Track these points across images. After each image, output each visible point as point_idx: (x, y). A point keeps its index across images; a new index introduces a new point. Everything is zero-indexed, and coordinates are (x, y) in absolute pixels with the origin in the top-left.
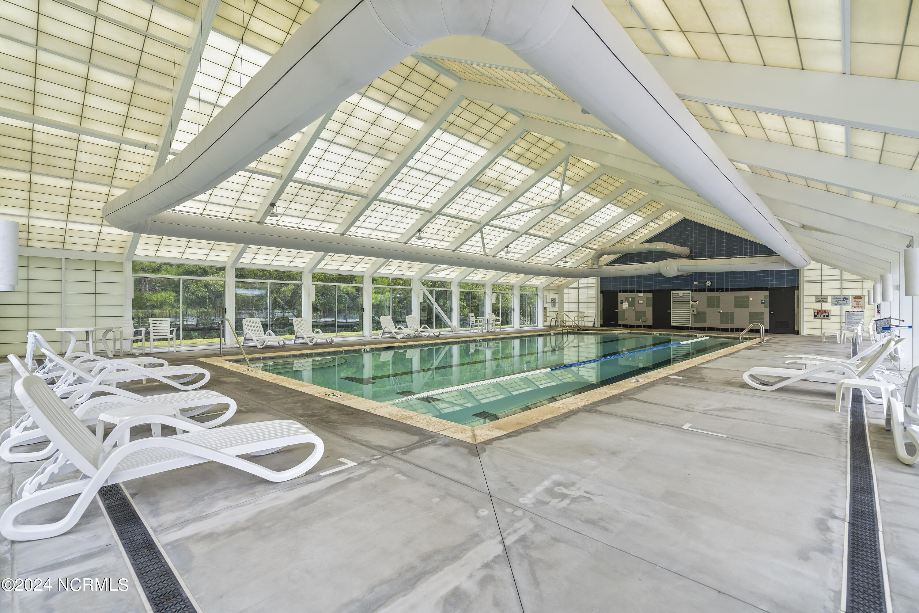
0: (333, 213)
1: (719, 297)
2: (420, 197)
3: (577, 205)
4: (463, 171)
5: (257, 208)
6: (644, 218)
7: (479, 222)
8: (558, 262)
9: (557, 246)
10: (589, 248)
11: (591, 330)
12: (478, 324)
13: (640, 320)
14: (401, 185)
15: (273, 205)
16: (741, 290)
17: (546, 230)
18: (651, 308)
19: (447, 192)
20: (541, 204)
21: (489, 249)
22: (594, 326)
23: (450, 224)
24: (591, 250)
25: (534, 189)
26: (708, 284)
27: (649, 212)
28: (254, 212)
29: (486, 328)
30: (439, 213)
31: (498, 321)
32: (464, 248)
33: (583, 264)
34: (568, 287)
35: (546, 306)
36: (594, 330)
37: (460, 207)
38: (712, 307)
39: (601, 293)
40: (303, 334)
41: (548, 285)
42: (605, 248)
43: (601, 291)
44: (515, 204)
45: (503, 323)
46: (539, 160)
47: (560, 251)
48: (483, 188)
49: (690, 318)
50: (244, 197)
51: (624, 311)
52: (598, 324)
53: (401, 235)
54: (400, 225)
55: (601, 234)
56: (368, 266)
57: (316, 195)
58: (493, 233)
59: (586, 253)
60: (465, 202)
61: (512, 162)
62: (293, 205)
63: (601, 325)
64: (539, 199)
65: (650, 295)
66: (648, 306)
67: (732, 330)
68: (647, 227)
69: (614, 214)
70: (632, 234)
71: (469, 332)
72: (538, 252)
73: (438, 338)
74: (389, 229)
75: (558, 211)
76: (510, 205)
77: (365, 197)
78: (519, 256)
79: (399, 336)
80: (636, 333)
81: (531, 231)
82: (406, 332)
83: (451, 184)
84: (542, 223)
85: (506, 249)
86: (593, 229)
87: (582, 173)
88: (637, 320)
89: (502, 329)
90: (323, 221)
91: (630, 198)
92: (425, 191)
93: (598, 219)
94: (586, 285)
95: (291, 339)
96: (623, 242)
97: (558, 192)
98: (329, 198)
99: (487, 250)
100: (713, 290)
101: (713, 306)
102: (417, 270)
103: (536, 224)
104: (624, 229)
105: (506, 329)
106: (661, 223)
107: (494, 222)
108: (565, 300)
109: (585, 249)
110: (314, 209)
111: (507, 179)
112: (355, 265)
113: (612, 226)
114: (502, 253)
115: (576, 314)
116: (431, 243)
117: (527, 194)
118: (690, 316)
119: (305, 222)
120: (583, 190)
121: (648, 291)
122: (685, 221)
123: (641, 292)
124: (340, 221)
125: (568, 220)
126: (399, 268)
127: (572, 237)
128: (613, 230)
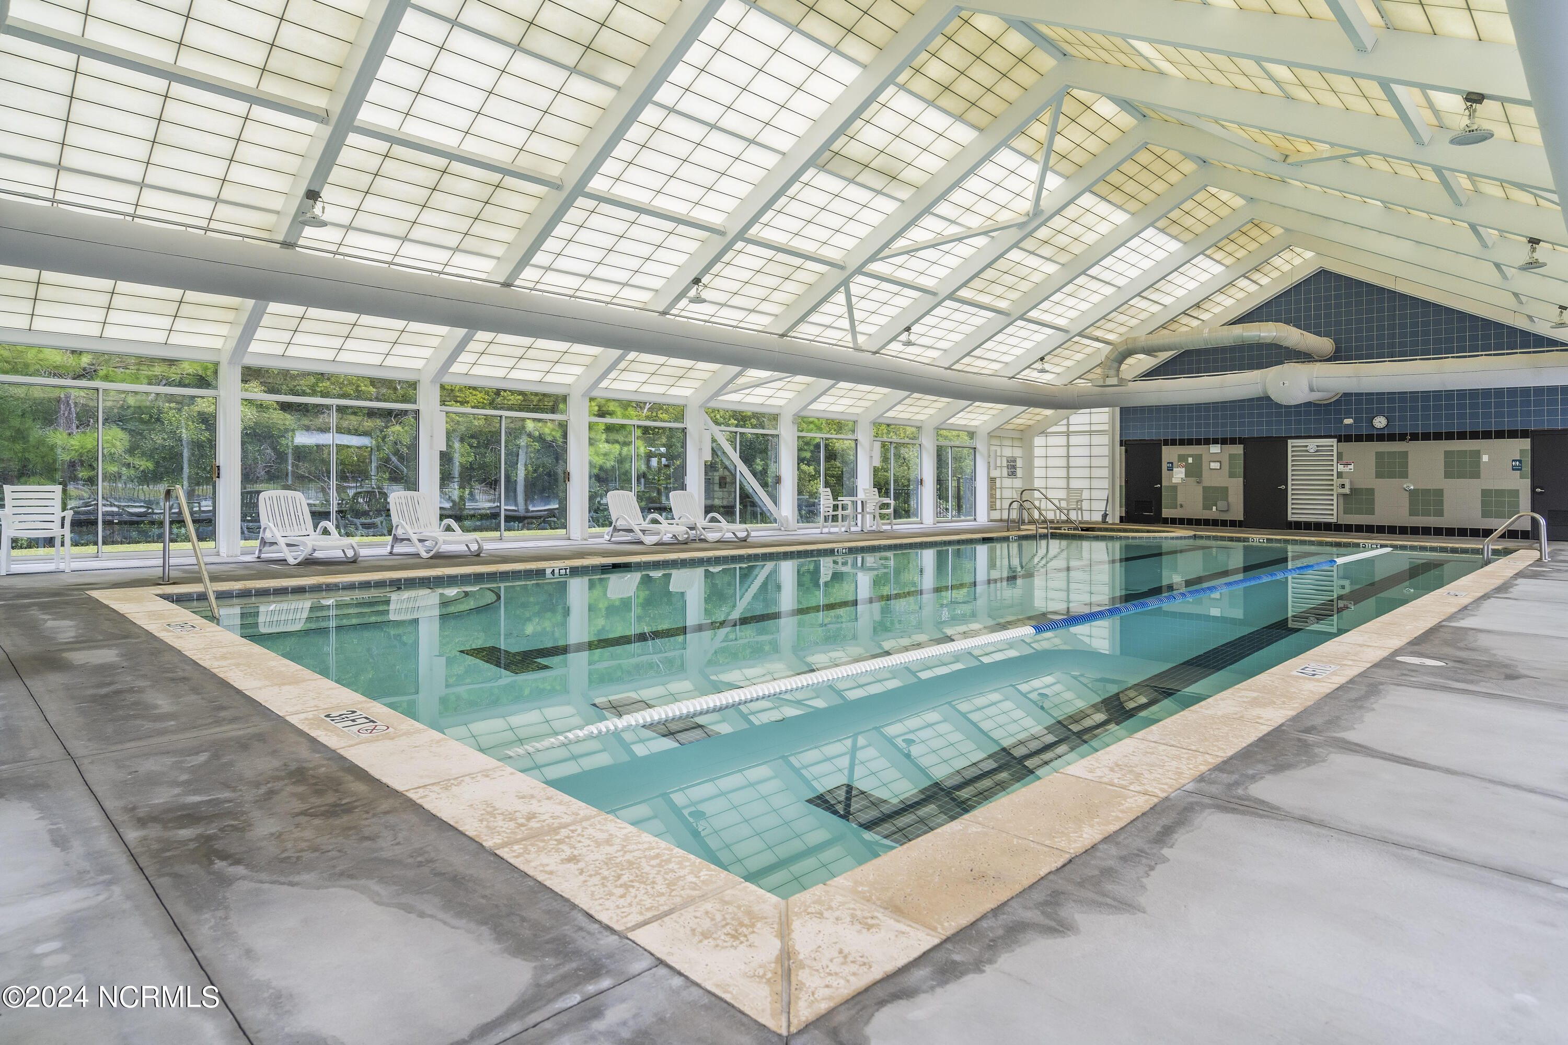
0: (478, 228)
1: (1405, 455)
2: (695, 193)
3: (1075, 230)
4: (800, 126)
5: (278, 208)
6: (1227, 267)
7: (842, 264)
8: (1023, 373)
9: (1023, 333)
10: (1097, 339)
11: (1100, 530)
12: (840, 512)
13: (1214, 508)
14: (646, 158)
15: (313, 195)
16: (1462, 436)
17: (999, 290)
18: (1241, 479)
19: (762, 181)
20: (990, 222)
21: (866, 337)
22: (1104, 520)
23: (771, 268)
24: (1101, 345)
25: (973, 183)
26: (1380, 422)
27: (1241, 253)
28: (273, 218)
29: (859, 524)
30: (741, 236)
31: (886, 506)
32: (806, 331)
33: (1079, 377)
34: (1043, 433)
35: (995, 473)
36: (1106, 530)
37: (795, 225)
38: (1389, 477)
39: (1121, 445)
40: (410, 531)
41: (998, 428)
42: (1135, 339)
43: (1121, 441)
44: (928, 221)
45: (897, 514)
46: (989, 102)
47: (1029, 345)
48: (850, 174)
49: (1335, 502)
50: (238, 173)
51: (1174, 488)
52: (1114, 518)
53: (653, 293)
54: (649, 267)
55: (1126, 306)
56: (578, 370)
57: (430, 178)
58: (875, 295)
59: (1088, 350)
60: (807, 212)
61: (922, 105)
62: (371, 203)
63: (1122, 520)
64: (986, 208)
65: (1239, 449)
66: (1232, 475)
67: (1438, 532)
68: (1232, 291)
69: (1160, 255)
70: (1197, 306)
71: (818, 531)
72: (979, 346)
73: (744, 543)
74: (623, 276)
75: (1029, 244)
76: (913, 223)
77: (556, 186)
78: (935, 354)
79: (649, 540)
80: (1208, 538)
81: (964, 293)
82: (667, 530)
83: (771, 160)
84: (989, 274)
85: (904, 337)
86: (1109, 290)
87: (1093, 144)
88: (1207, 507)
89: (895, 527)
90: (457, 249)
91: (1201, 213)
92: (708, 178)
93: (1120, 267)
94: (1087, 428)
95: (383, 545)
96: (1174, 326)
97: (1030, 193)
98: (464, 187)
99: (861, 339)
100: (1391, 438)
101: (1392, 475)
102: (697, 384)
103: (976, 275)
104: (1180, 293)
105: (902, 526)
106: (1264, 281)
107: (876, 267)
108: (1037, 462)
109: (1088, 342)
110: (427, 217)
111: (909, 152)
112: (546, 367)
113: (1151, 286)
114: (895, 347)
115: (1062, 494)
116: (729, 316)
117: (958, 196)
118: (1335, 498)
119: (409, 249)
120: (1089, 189)
121: (1233, 441)
122: (1323, 276)
123: (1215, 441)
124: (498, 251)
125: (1051, 268)
126: (655, 379)
127: (1059, 309)
128: (1154, 296)
